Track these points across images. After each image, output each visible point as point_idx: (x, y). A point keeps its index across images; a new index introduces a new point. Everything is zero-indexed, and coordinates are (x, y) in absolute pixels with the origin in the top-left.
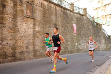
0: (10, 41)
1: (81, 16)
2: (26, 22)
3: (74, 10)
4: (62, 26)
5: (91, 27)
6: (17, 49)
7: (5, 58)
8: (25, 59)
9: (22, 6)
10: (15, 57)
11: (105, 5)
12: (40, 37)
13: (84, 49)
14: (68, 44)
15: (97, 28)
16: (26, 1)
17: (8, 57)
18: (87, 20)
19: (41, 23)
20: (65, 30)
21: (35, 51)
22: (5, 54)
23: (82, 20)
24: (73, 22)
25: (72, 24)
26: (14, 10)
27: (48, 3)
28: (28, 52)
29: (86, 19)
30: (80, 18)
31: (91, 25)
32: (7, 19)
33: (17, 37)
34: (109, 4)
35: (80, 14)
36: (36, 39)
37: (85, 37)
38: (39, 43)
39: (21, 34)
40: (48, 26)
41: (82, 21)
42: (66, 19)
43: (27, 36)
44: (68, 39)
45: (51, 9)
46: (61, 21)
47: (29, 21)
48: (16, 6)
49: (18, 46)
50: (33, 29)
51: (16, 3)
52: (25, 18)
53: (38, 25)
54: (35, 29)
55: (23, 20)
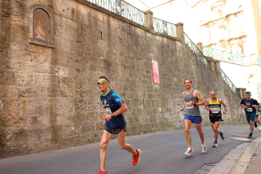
1: (171, 42)
2: (33, 57)
3: (155, 26)
4: (125, 66)
5: (193, 67)
6: (8, 124)
8: (29, 151)
10: (3, 145)
11: (227, 17)
12: (68, 93)
13: (179, 122)
14: (139, 110)
15: (209, 69)
16: (34, 6)
18: (186, 50)
19: (71, 58)
20: (131, 75)
21: (55, 130)
23: (172, 51)
24: (151, 55)
25: (149, 60)
26: (2, 27)
27: (89, 9)
28: (38, 132)
29: (183, 49)
30: (168, 46)
31: (195, 63)
33: (9, 95)
34: (235, 14)
35: (168, 37)
36: (59, 98)
37: (180, 92)
38: (65, 109)
39: (20, 87)
40: (89, 65)
41: (173, 54)
42: (134, 48)
43: (35, 92)
44: (139, 98)
45: (96, 24)
46: (122, 54)
47: (41, 54)
48: (9, 16)
49: (10, 117)
50: (52, 73)
51: (9, 9)
52: (30, 46)
53: (65, 63)
54: (57, 74)
55: (24, 52)
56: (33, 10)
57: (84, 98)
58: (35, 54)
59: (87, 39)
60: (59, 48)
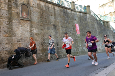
0: (7, 46)
1: (84, 15)
2: (22, 25)
3: (76, 8)
4: (63, 27)
5: (96, 25)
7: (1, 63)
9: (17, 8)
11: (112, 1)
12: (38, 39)
15: (104, 26)
16: (21, 3)
17: (4, 62)
18: (92, 18)
19: (38, 25)
20: (66, 31)
24: (75, 21)
25: (74, 23)
26: (9, 14)
27: (45, 3)
29: (90, 17)
30: (83, 17)
31: (96, 23)
32: (2, 23)
33: (13, 41)
35: (82, 13)
38: (37, 46)
39: (18, 38)
40: (46, 27)
41: (86, 20)
42: (67, 18)
43: (24, 40)
45: (48, 9)
46: (61, 22)
47: (25, 23)
48: (11, 9)
50: (30, 31)
51: (11, 6)
52: (21, 21)
53: (36, 27)
54: (33, 32)
55: (18, 23)
56: (21, 6)
57: (45, 42)
58: (23, 24)
59: (45, 16)
60: (33, 21)
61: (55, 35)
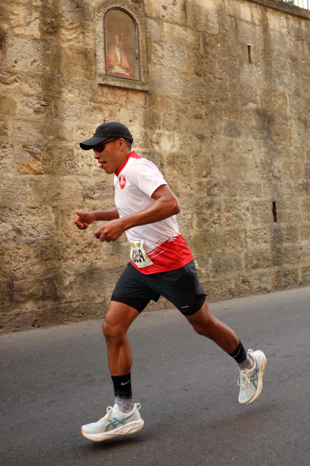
0: (33, 218)
2: (106, 113)
4: (305, 122)
6: (66, 255)
7: (7, 304)
10: (57, 298)
16: (103, 5)
17: (21, 299)
19: (184, 112)
22: (10, 285)
26: (45, 57)
32: (13, 104)
33: (65, 195)
39: (84, 179)
40: (223, 124)
45: (236, 29)
46: (297, 94)
47: (121, 106)
48: (56, 32)
49: (69, 241)
50: (145, 146)
51: (56, 17)
52: (100, 93)
53: (173, 122)
54: (156, 147)
55: (90, 105)
56: (102, 14)
57: (216, 199)
58: (111, 107)
59: (217, 66)
60: (159, 91)
61: (267, 165)
